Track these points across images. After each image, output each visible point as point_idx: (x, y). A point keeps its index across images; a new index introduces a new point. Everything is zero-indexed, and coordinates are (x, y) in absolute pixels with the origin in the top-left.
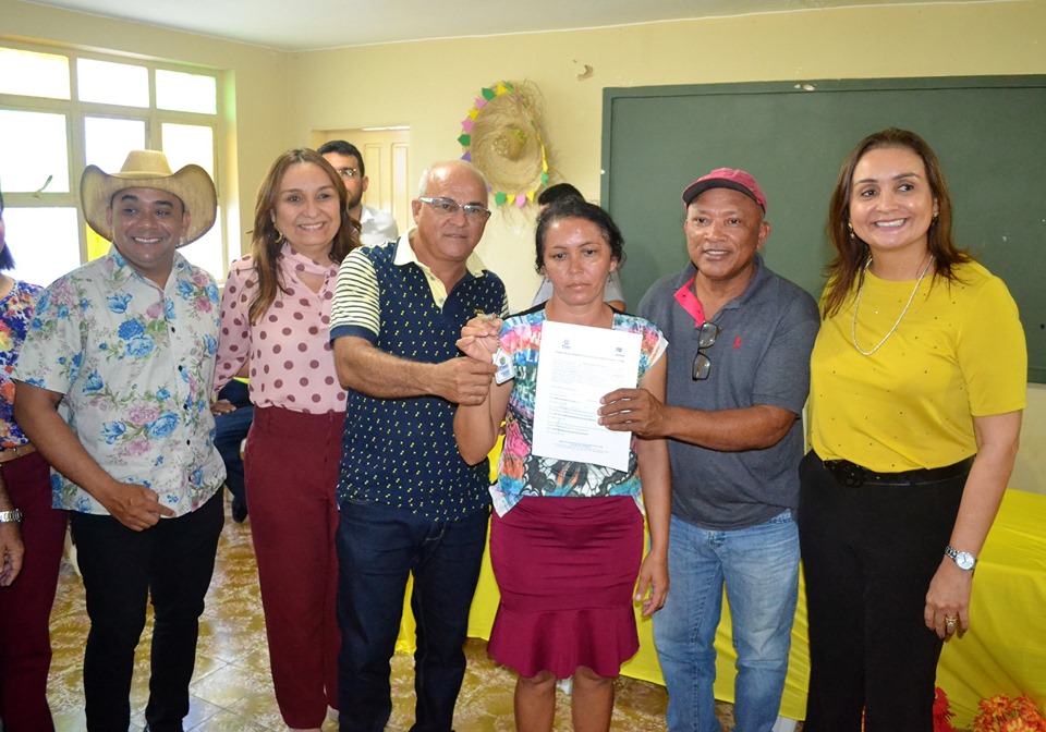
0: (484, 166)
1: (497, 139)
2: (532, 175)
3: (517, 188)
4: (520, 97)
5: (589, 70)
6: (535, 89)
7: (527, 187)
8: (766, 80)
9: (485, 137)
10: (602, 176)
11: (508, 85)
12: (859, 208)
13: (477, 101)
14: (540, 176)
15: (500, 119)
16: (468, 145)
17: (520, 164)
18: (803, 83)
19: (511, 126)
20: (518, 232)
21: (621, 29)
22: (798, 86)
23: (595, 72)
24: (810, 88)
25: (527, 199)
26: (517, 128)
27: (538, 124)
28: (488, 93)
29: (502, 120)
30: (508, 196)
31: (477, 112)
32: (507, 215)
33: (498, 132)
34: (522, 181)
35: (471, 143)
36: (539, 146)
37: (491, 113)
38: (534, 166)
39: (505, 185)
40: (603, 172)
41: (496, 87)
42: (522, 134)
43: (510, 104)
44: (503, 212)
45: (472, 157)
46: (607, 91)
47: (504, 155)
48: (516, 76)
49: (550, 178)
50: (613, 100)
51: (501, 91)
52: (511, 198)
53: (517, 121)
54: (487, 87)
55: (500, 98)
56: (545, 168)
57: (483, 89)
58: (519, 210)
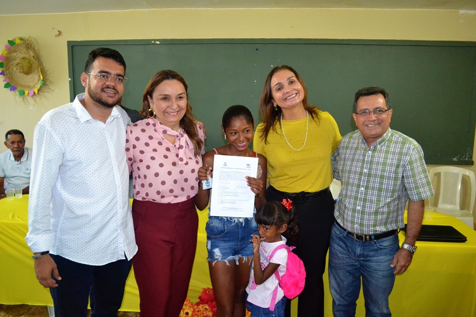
0: (12, 77)
1: (17, 65)
2: (36, 81)
3: (29, 87)
4: (28, 45)
5: (60, 33)
6: (34, 40)
7: (34, 87)
8: (140, 39)
9: (12, 63)
10: (70, 81)
11: (21, 39)
12: (277, 95)
13: (6, 46)
14: (40, 82)
15: (18, 55)
16: (3, 67)
17: (30, 76)
18: (155, 40)
19: (24, 58)
20: (31, 108)
21: (74, 14)
22: (153, 42)
23: (63, 33)
24: (158, 43)
25: (34, 93)
26: (27, 59)
27: (38, 58)
28: (11, 43)
29: (19, 55)
30: (25, 92)
31: (7, 51)
32: (25, 100)
33: (18, 61)
34: (32, 84)
35: (5, 66)
36: (38, 67)
37: (14, 52)
38: (36, 77)
39: (22, 86)
40: (70, 79)
41: (15, 40)
42: (29, 62)
43: (23, 48)
44: (23, 99)
45: (5, 73)
46: (69, 42)
47: (20, 72)
48: (25, 35)
49: (44, 82)
50: (72, 47)
51: (18, 42)
52: (26, 92)
53: (27, 56)
54: (11, 39)
55: (18, 45)
56: (42, 78)
57: (8, 41)
58: (31, 98)
